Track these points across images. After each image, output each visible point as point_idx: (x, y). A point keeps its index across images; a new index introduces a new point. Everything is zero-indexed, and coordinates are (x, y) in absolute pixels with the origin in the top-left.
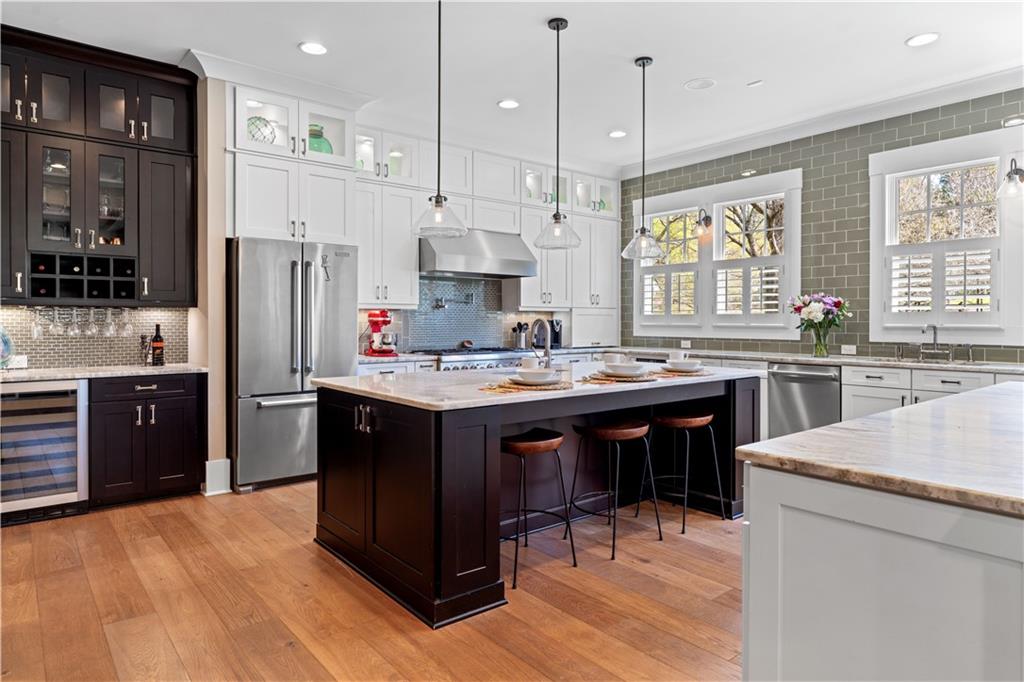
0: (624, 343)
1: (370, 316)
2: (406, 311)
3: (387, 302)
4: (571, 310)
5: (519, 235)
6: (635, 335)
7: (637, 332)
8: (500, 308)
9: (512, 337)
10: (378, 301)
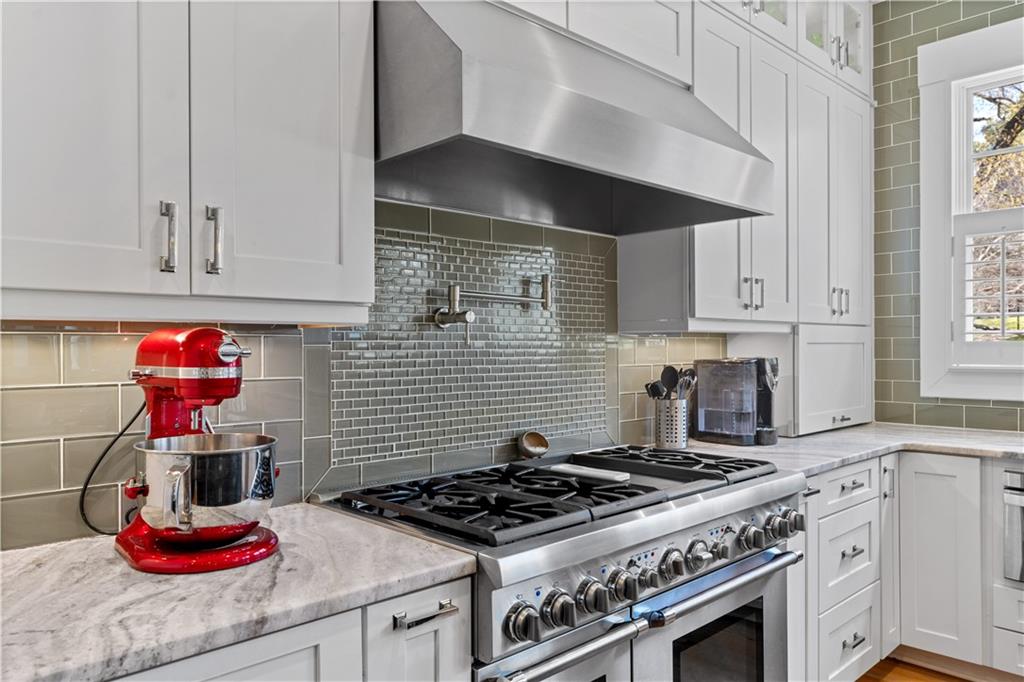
0: (885, 415)
1: (149, 353)
2: (316, 333)
3: (213, 285)
4: (795, 329)
5: (689, 88)
6: (924, 393)
7: (933, 385)
8: (612, 325)
9: (643, 411)
10: (171, 284)
